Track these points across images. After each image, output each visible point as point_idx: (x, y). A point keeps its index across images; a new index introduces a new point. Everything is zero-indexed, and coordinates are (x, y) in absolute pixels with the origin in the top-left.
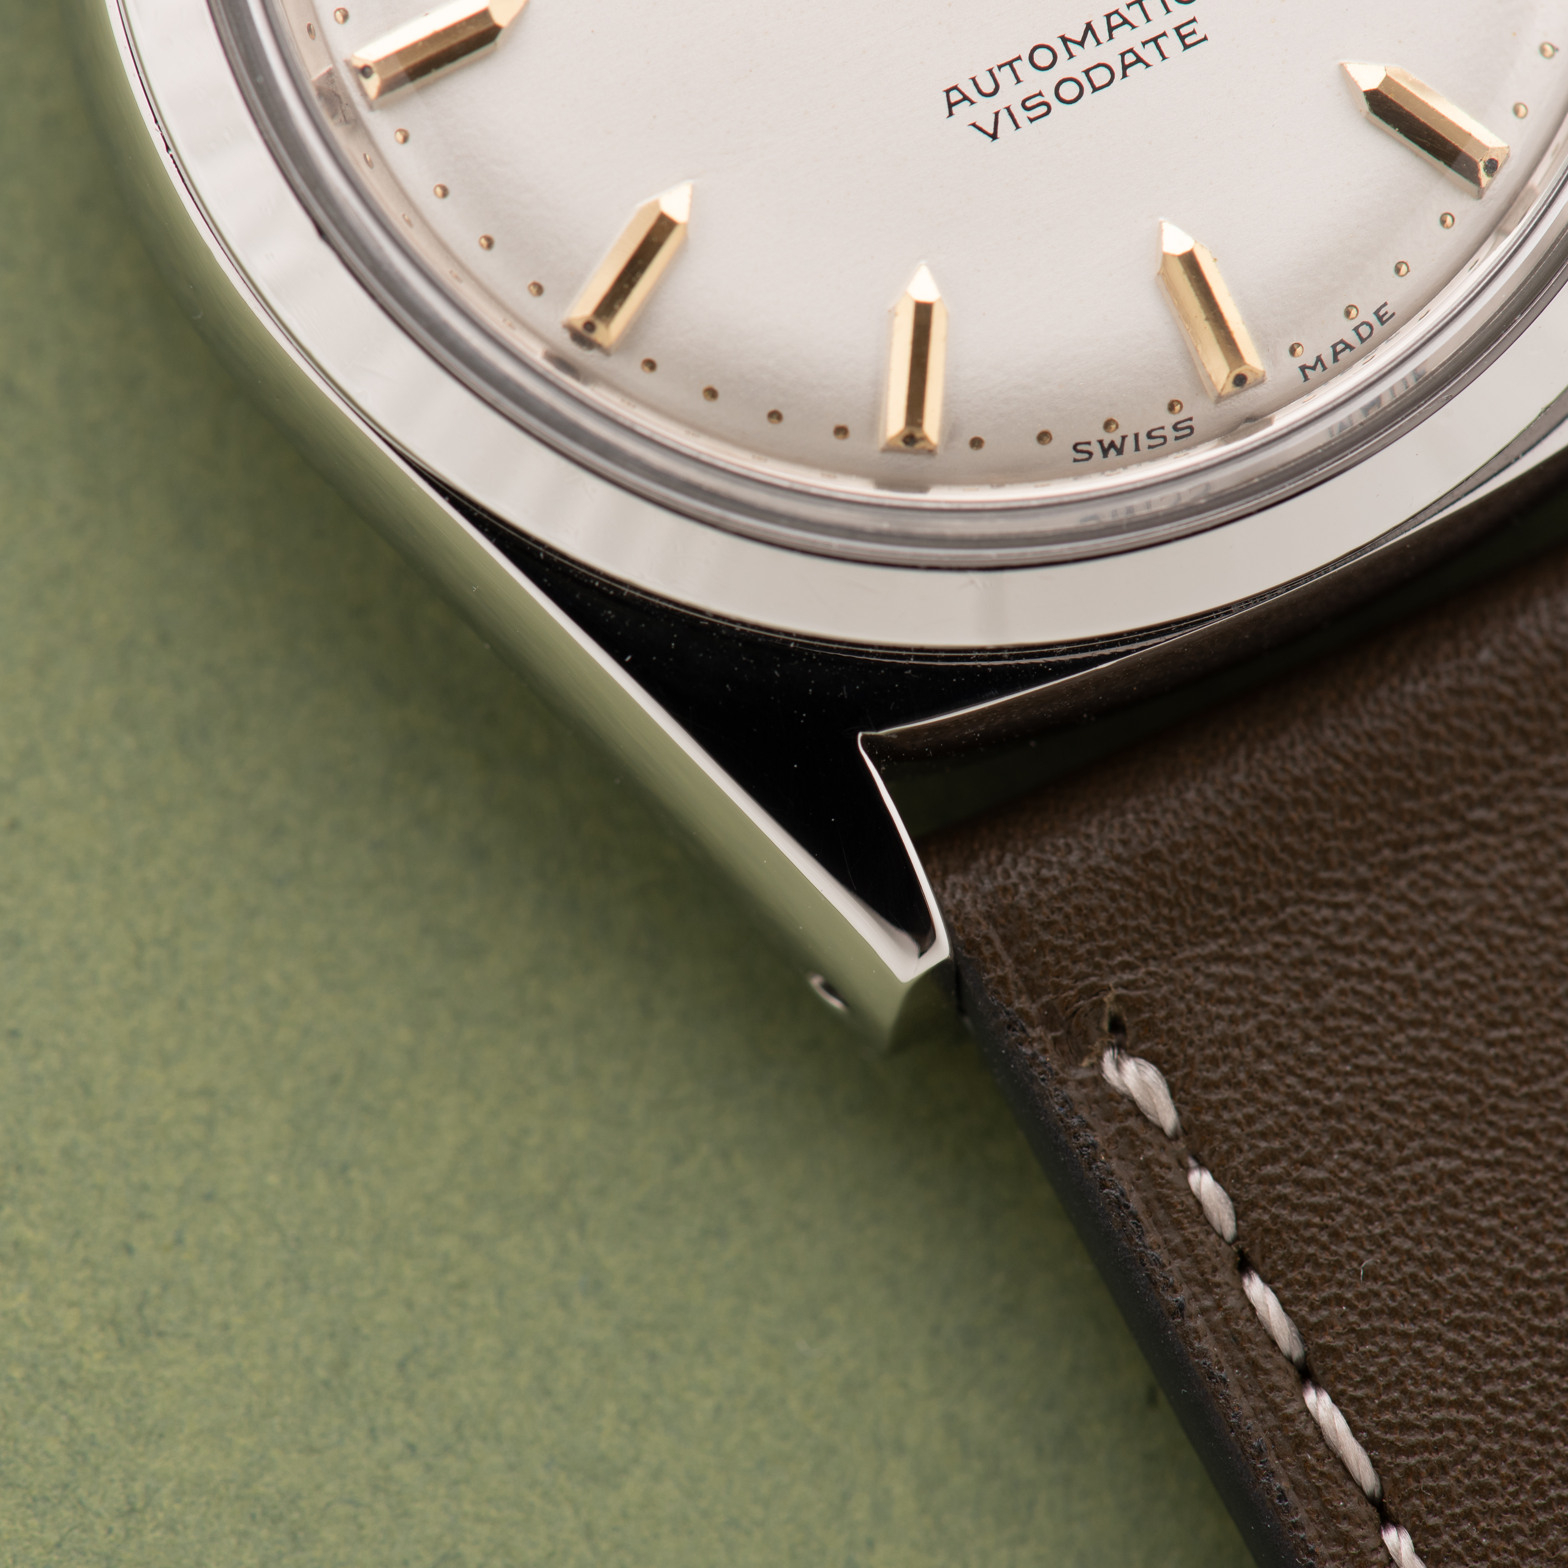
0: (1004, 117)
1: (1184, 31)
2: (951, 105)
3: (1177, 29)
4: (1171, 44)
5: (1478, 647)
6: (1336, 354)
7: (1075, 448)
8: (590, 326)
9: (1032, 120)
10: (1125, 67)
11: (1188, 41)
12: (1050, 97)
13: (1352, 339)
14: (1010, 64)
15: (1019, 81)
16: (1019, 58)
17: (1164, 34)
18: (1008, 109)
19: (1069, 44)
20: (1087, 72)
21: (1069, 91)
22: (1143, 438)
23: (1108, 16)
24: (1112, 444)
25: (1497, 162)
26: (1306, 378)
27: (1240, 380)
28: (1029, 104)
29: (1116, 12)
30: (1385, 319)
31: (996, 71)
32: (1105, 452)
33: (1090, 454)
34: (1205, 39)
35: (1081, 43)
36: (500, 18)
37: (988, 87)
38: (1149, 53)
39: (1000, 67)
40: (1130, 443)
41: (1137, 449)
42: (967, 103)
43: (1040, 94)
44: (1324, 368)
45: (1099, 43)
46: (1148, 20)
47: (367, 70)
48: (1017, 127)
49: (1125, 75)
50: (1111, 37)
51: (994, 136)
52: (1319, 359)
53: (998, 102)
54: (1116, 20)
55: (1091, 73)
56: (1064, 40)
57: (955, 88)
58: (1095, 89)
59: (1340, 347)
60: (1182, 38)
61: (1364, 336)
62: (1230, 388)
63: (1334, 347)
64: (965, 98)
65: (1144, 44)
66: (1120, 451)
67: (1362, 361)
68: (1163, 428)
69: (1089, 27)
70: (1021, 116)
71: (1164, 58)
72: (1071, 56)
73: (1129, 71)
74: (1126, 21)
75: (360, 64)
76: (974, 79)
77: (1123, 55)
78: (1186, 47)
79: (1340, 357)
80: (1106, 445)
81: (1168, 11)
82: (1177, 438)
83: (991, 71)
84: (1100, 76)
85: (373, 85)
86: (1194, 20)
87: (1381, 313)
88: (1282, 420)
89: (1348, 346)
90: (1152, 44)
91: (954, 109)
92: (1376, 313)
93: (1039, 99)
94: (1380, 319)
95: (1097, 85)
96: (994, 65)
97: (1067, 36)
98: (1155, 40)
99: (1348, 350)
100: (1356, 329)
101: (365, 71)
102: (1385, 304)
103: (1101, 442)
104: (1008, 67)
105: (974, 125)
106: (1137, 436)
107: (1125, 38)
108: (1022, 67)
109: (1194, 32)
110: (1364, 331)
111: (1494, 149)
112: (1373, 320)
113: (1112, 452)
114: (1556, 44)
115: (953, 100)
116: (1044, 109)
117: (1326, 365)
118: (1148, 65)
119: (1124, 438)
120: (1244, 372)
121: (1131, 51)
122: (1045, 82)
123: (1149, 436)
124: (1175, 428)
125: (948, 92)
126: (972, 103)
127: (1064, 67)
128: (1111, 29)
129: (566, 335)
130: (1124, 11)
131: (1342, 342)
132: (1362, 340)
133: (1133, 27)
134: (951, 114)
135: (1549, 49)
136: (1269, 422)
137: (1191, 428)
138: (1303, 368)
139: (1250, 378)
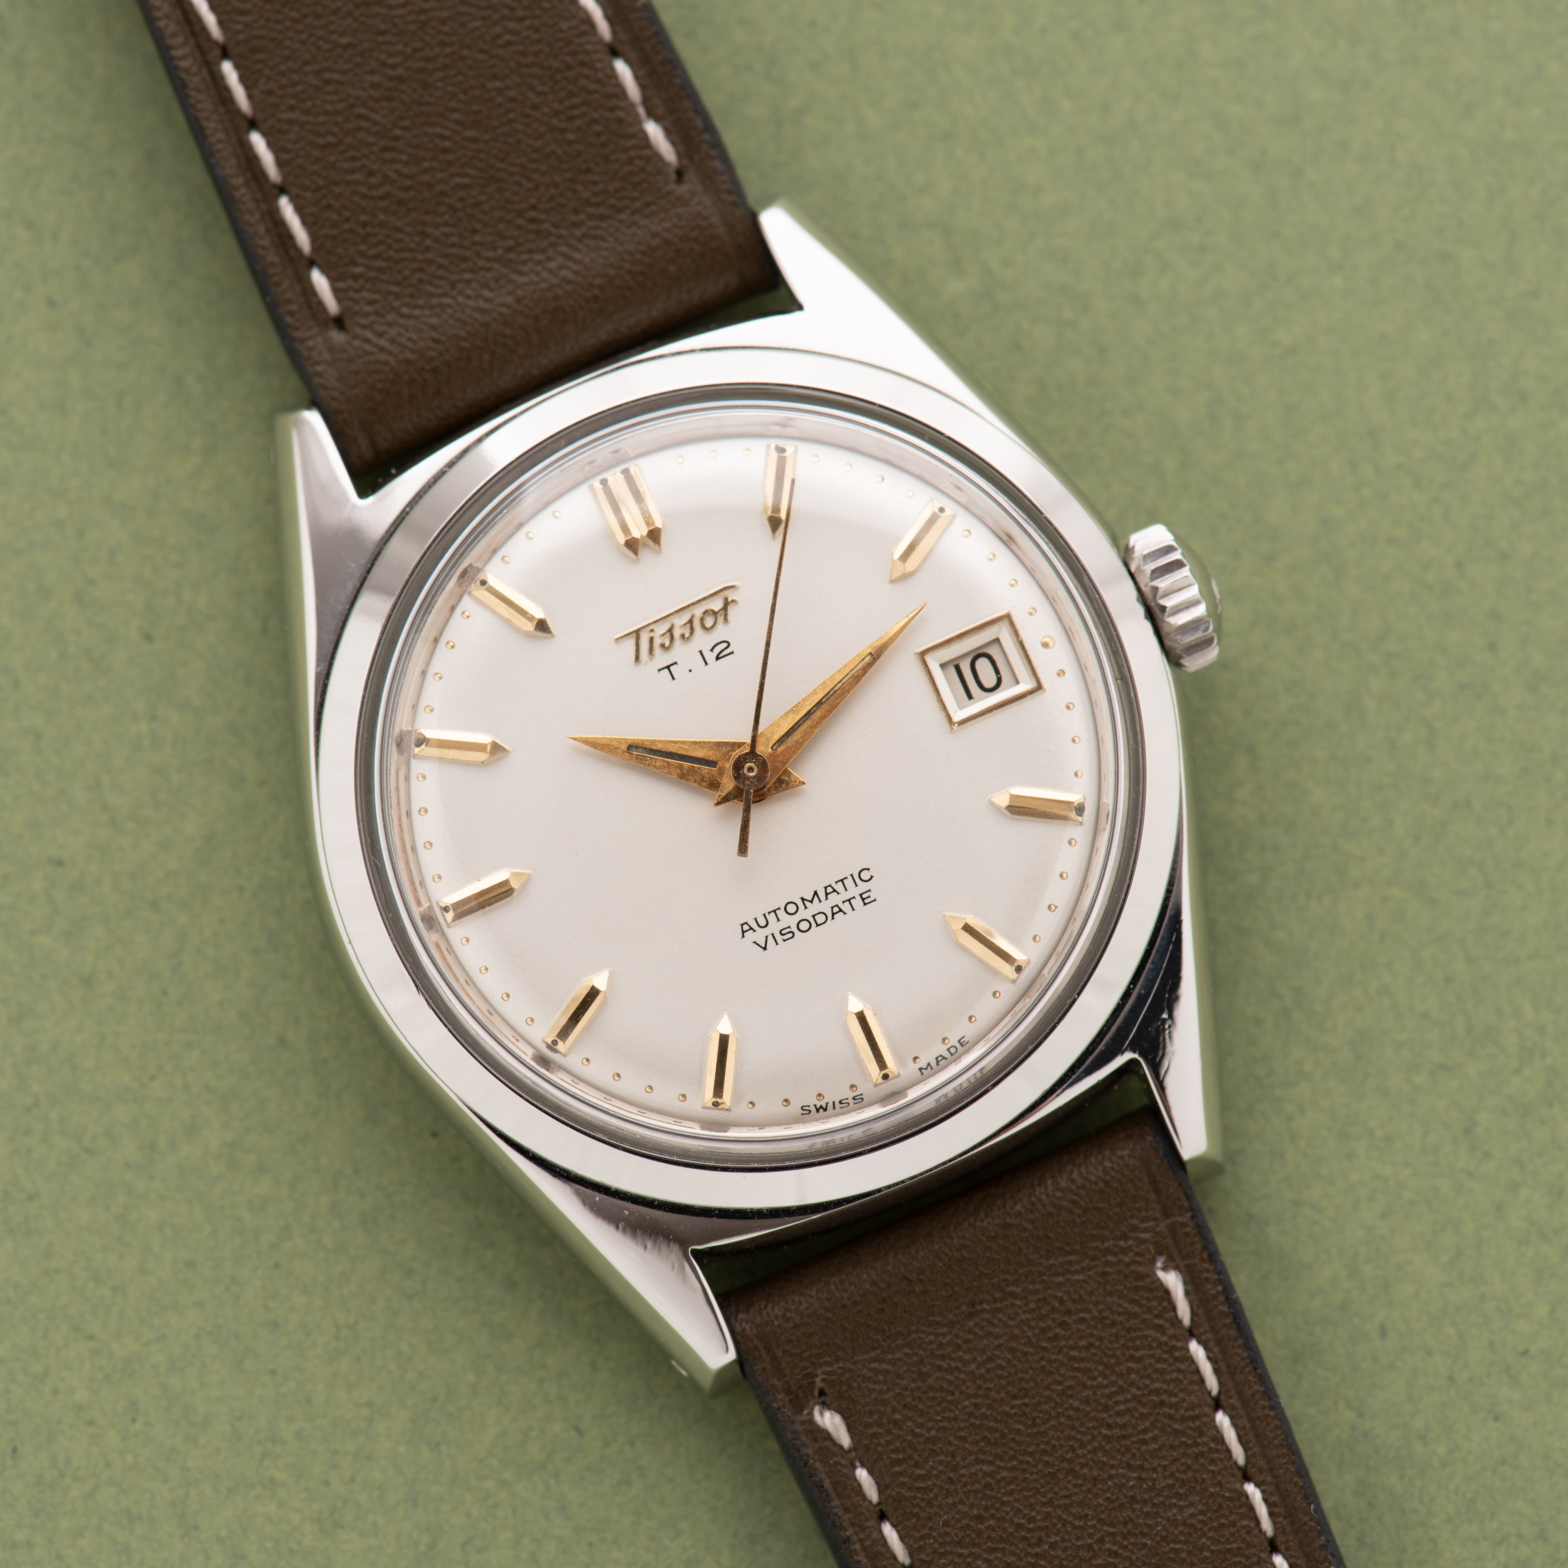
0: (770, 938)
1: (864, 896)
2: (743, 932)
3: (861, 895)
4: (857, 902)
5: (1015, 1204)
6: (938, 1062)
7: (802, 1108)
8: (555, 1042)
9: (784, 940)
10: (833, 914)
11: (866, 901)
12: (795, 929)
13: (947, 1054)
14: (775, 911)
15: (778, 920)
16: (779, 908)
17: (854, 897)
18: (773, 935)
19: (805, 901)
20: (814, 916)
21: (804, 926)
22: (837, 1103)
23: (826, 888)
24: (821, 1107)
25: (1021, 967)
26: (922, 1074)
27: (886, 1077)
28: (783, 932)
29: (830, 886)
30: (963, 1044)
31: (767, 915)
32: (818, 1111)
33: (810, 1111)
34: (875, 900)
35: (811, 902)
36: (514, 884)
37: (762, 922)
38: (846, 907)
39: (769, 913)
40: (830, 1106)
41: (834, 1108)
42: (751, 931)
43: (789, 927)
44: (932, 1068)
45: (820, 901)
46: (846, 890)
47: (448, 908)
48: (777, 944)
49: (833, 918)
50: (827, 899)
51: (765, 949)
52: (929, 1064)
53: (768, 931)
54: (829, 890)
55: (816, 917)
56: (803, 899)
57: (746, 923)
58: (817, 925)
59: (940, 1059)
60: (863, 899)
61: (953, 1052)
62: (880, 1080)
63: (937, 1058)
64: (751, 928)
65: (844, 902)
66: (825, 1110)
67: (953, 1064)
68: (847, 1099)
69: (816, 893)
70: (779, 938)
71: (853, 910)
72: (806, 908)
73: (835, 916)
74: (834, 891)
75: (444, 905)
76: (756, 919)
77: (832, 908)
78: (865, 904)
79: (940, 1063)
80: (818, 1107)
81: (857, 885)
82: (855, 1103)
83: (764, 915)
84: (820, 919)
85: (450, 915)
86: (870, 890)
87: (962, 1041)
88: (913, 1094)
89: (944, 1058)
90: (848, 902)
91: (745, 934)
92: (959, 1041)
93: (788, 930)
94: (962, 1045)
95: (819, 923)
96: (766, 912)
97: (804, 898)
98: (849, 900)
99: (944, 1060)
100: (948, 1050)
101: (446, 909)
102: (964, 1037)
103: (815, 1106)
104: (773, 913)
105: (755, 942)
106: (834, 1103)
107: (834, 899)
108: (781, 913)
109: (869, 897)
110: (953, 1050)
111: (1020, 960)
112: (958, 1045)
113: (821, 1110)
114: (1057, 905)
115: (744, 930)
116: (791, 935)
117: (933, 1067)
118: (845, 913)
119: (827, 1104)
120: (887, 1073)
121: (837, 906)
122: (792, 921)
123: (840, 1102)
124: (854, 1098)
125: (742, 925)
126: (754, 931)
127: (803, 914)
128: (827, 894)
129: (545, 1045)
130: (834, 885)
131: (941, 1056)
132: (952, 1055)
133: (838, 893)
134: (743, 936)
135: (1053, 907)
136: (906, 1096)
137: (862, 1099)
138: (920, 1069)
139: (891, 1076)
